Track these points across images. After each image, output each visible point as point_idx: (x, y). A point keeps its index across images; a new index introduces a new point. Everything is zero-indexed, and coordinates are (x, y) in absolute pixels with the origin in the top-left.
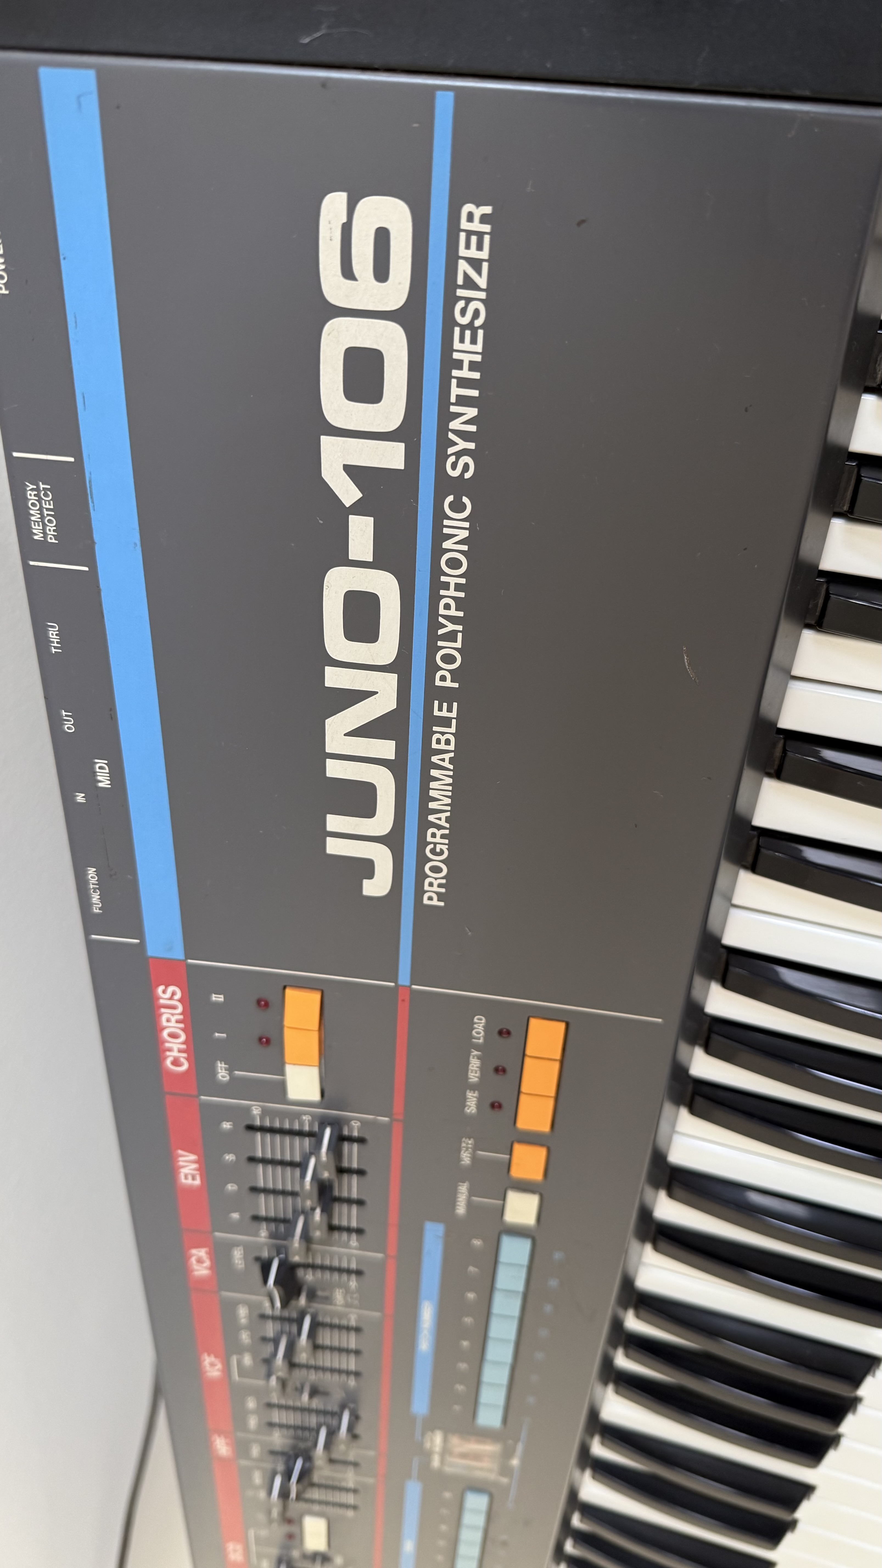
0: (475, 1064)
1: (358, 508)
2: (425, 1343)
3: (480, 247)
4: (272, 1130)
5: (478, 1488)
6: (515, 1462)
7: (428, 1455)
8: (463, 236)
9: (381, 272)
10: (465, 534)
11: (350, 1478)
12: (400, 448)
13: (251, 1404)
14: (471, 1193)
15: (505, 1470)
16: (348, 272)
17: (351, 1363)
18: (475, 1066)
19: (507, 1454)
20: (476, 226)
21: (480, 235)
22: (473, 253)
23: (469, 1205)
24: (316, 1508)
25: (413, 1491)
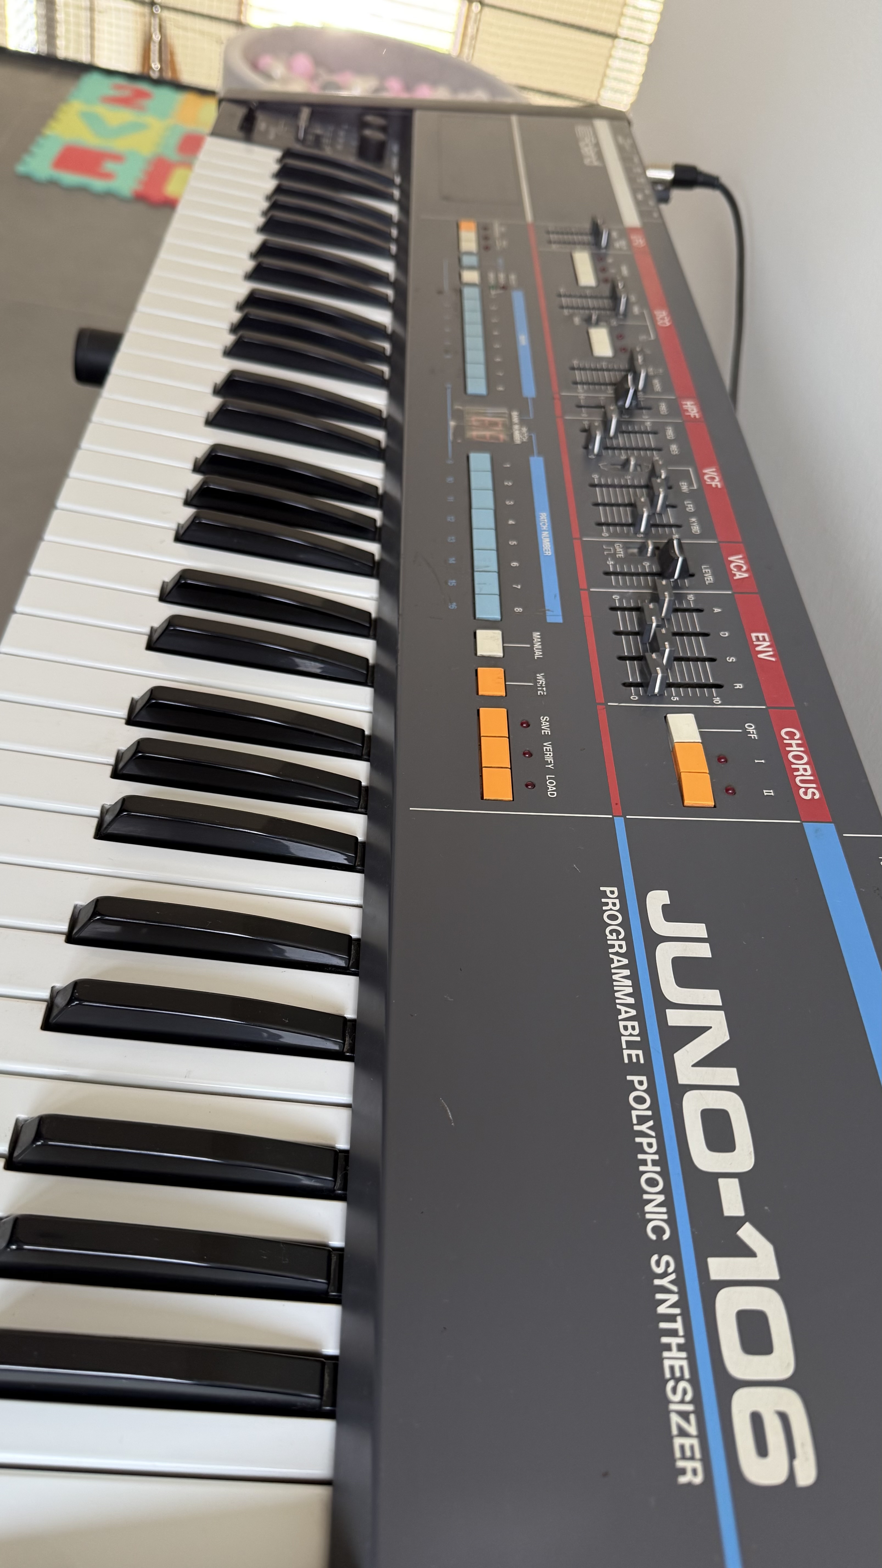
0: (549, 757)
1: (738, 1222)
2: (543, 519)
3: (682, 1447)
4: (701, 686)
5: (477, 399)
6: (452, 424)
7: (522, 422)
8: (698, 1455)
9: (757, 1420)
10: (648, 1208)
11: (582, 393)
12: (714, 1276)
13: (674, 449)
14: (531, 650)
15: (459, 416)
16: (784, 1418)
17: (600, 495)
18: (548, 755)
19: (460, 431)
20: (688, 1465)
21: (684, 1457)
22: (687, 1442)
23: (531, 641)
24: (604, 365)
25: (529, 389)
